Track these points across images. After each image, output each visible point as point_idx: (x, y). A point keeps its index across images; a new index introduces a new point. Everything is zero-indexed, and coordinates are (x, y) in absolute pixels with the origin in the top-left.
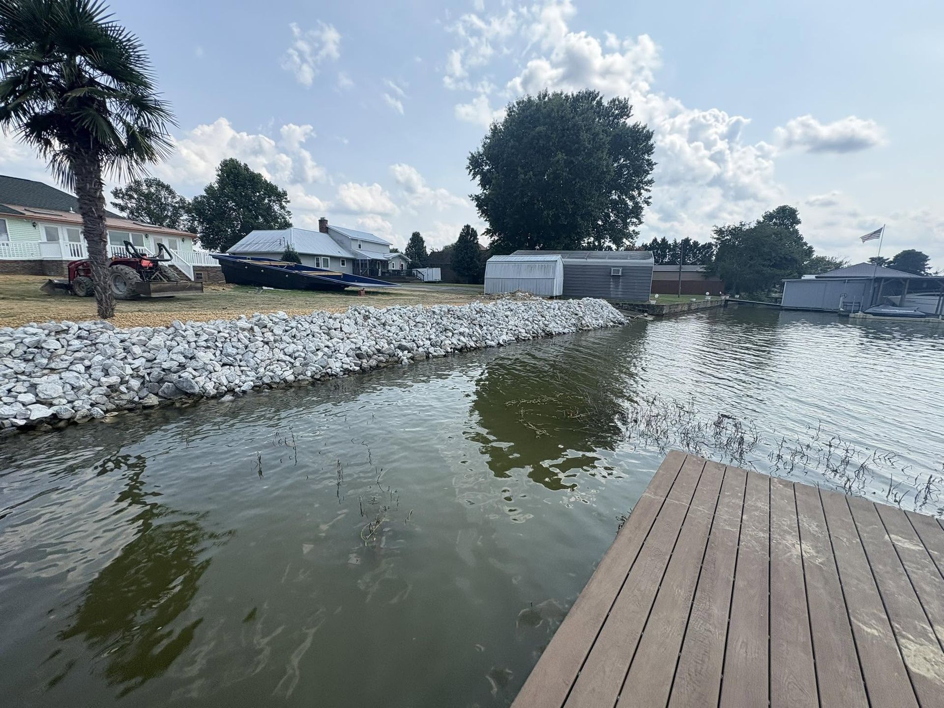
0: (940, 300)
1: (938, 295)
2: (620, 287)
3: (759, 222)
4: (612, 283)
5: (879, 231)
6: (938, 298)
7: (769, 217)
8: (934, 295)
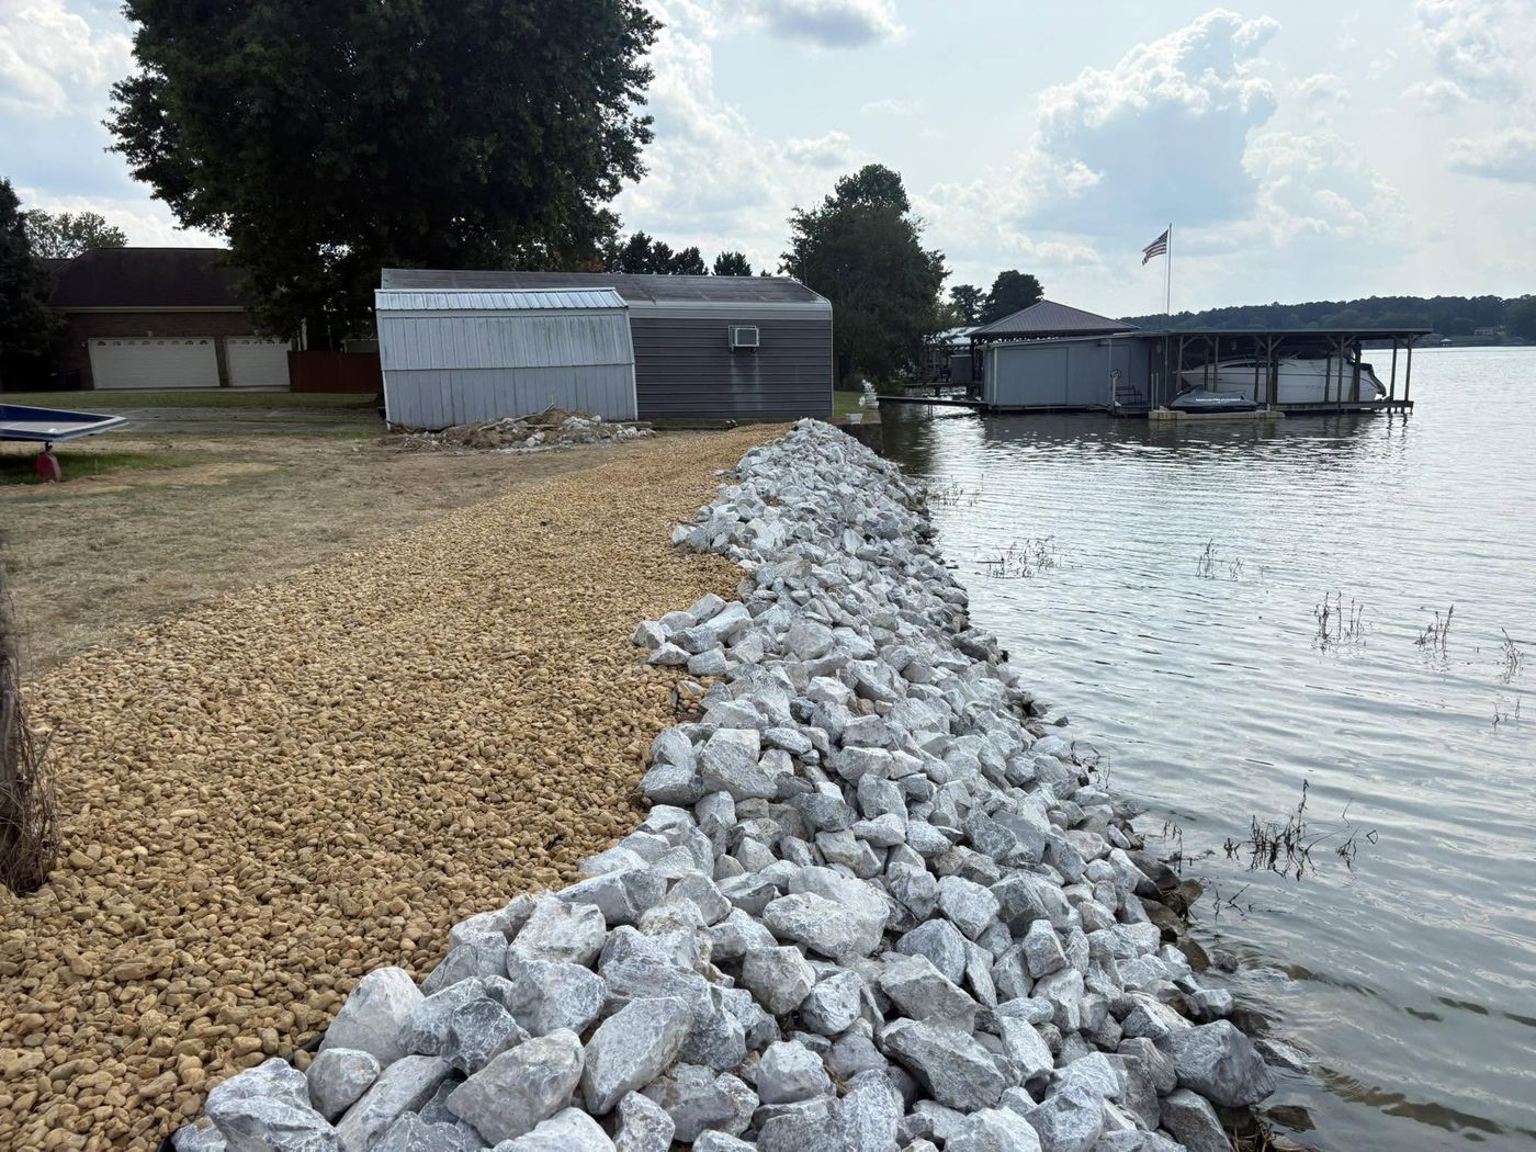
0: (1257, 374)
1: (1252, 365)
2: (757, 380)
3: (830, 203)
4: (734, 371)
5: (1163, 238)
6: (1253, 370)
7: (848, 190)
8: (1246, 365)
